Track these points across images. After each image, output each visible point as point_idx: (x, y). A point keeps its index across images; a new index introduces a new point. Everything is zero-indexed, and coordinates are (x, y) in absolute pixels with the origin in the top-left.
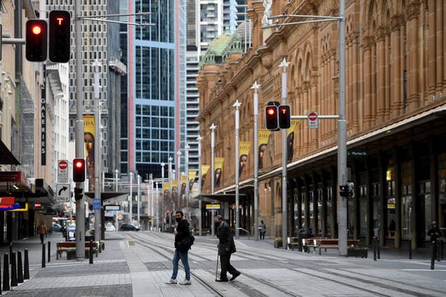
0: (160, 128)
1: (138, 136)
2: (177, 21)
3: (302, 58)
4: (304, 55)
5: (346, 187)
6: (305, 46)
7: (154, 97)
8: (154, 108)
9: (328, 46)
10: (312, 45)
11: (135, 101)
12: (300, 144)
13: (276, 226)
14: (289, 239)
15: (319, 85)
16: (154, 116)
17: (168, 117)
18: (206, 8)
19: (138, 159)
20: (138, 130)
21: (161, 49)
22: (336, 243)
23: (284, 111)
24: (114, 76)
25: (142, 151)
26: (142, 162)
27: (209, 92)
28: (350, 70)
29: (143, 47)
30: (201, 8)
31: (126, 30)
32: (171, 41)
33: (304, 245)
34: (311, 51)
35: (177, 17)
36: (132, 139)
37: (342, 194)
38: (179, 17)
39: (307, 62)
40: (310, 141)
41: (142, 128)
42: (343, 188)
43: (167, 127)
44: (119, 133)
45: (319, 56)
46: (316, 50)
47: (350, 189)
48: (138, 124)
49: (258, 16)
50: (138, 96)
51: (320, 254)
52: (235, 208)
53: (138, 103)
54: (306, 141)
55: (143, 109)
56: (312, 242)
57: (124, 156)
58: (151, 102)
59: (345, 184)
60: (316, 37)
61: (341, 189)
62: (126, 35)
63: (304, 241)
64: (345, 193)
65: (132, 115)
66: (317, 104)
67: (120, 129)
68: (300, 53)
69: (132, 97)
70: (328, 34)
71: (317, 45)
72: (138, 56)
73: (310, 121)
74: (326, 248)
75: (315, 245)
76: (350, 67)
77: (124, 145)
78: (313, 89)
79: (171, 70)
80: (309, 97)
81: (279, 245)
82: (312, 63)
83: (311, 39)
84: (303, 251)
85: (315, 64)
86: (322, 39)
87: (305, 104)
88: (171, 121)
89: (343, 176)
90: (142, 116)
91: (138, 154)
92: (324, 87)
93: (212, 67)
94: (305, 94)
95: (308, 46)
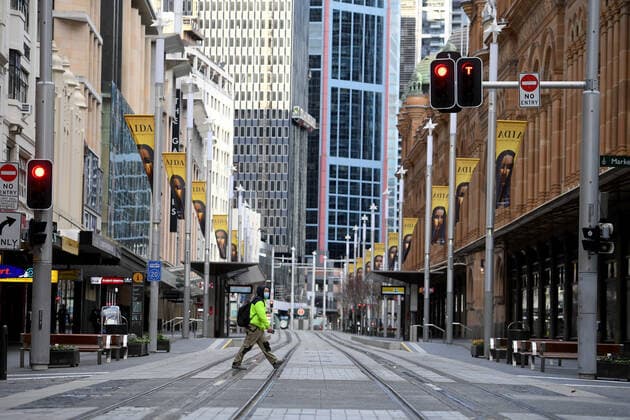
0: (361, 197)
1: (332, 206)
2: (387, 55)
3: (538, 58)
4: (541, 52)
5: (597, 231)
6: (544, 38)
7: (355, 156)
8: (354, 170)
9: (580, 28)
10: (555, 32)
11: (328, 160)
12: (533, 195)
13: (496, 325)
14: (492, 341)
15: (564, 98)
16: (353, 181)
17: (372, 182)
18: (428, 44)
19: (331, 237)
20: (332, 199)
21: (365, 92)
22: (574, 349)
23: (469, 69)
24: (298, 131)
25: (336, 226)
26: (336, 241)
27: (414, 134)
28: (615, 63)
29: (342, 89)
30: (423, 44)
31: (319, 67)
32: (379, 81)
33: (516, 351)
34: (553, 43)
35: (388, 50)
36: (324, 210)
37: (586, 245)
38: (391, 51)
39: (547, 63)
40: (548, 190)
41: (337, 195)
42: (590, 233)
43: (370, 195)
44: (305, 201)
45: (565, 49)
46: (561, 41)
47: (606, 235)
48: (332, 190)
49: (477, 9)
50: (333, 154)
51: (543, 370)
52: (424, 292)
53: (333, 163)
54: (541, 190)
55: (340, 171)
56: (528, 347)
57: (312, 233)
58: (349, 162)
59: (593, 224)
60: (561, 20)
61: (586, 235)
62: (319, 72)
63: (515, 345)
64: (595, 243)
65: (325, 179)
66: (560, 128)
67: (305, 194)
68: (537, 51)
69: (325, 155)
70: (580, 10)
71: (563, 33)
72: (334, 101)
73: (523, 92)
74: (560, 359)
75: (535, 353)
76: (615, 57)
77: (312, 217)
78: (555, 104)
79: (378, 120)
80: (548, 120)
81: (479, 352)
82: (555, 63)
83: (554, 26)
84: (514, 363)
85: (558, 63)
86: (570, 21)
87: (542, 130)
88: (377, 187)
89: (591, 206)
90: (337, 179)
91: (331, 231)
92: (572, 97)
93: (417, 98)
94: (542, 115)
95: (549, 36)
